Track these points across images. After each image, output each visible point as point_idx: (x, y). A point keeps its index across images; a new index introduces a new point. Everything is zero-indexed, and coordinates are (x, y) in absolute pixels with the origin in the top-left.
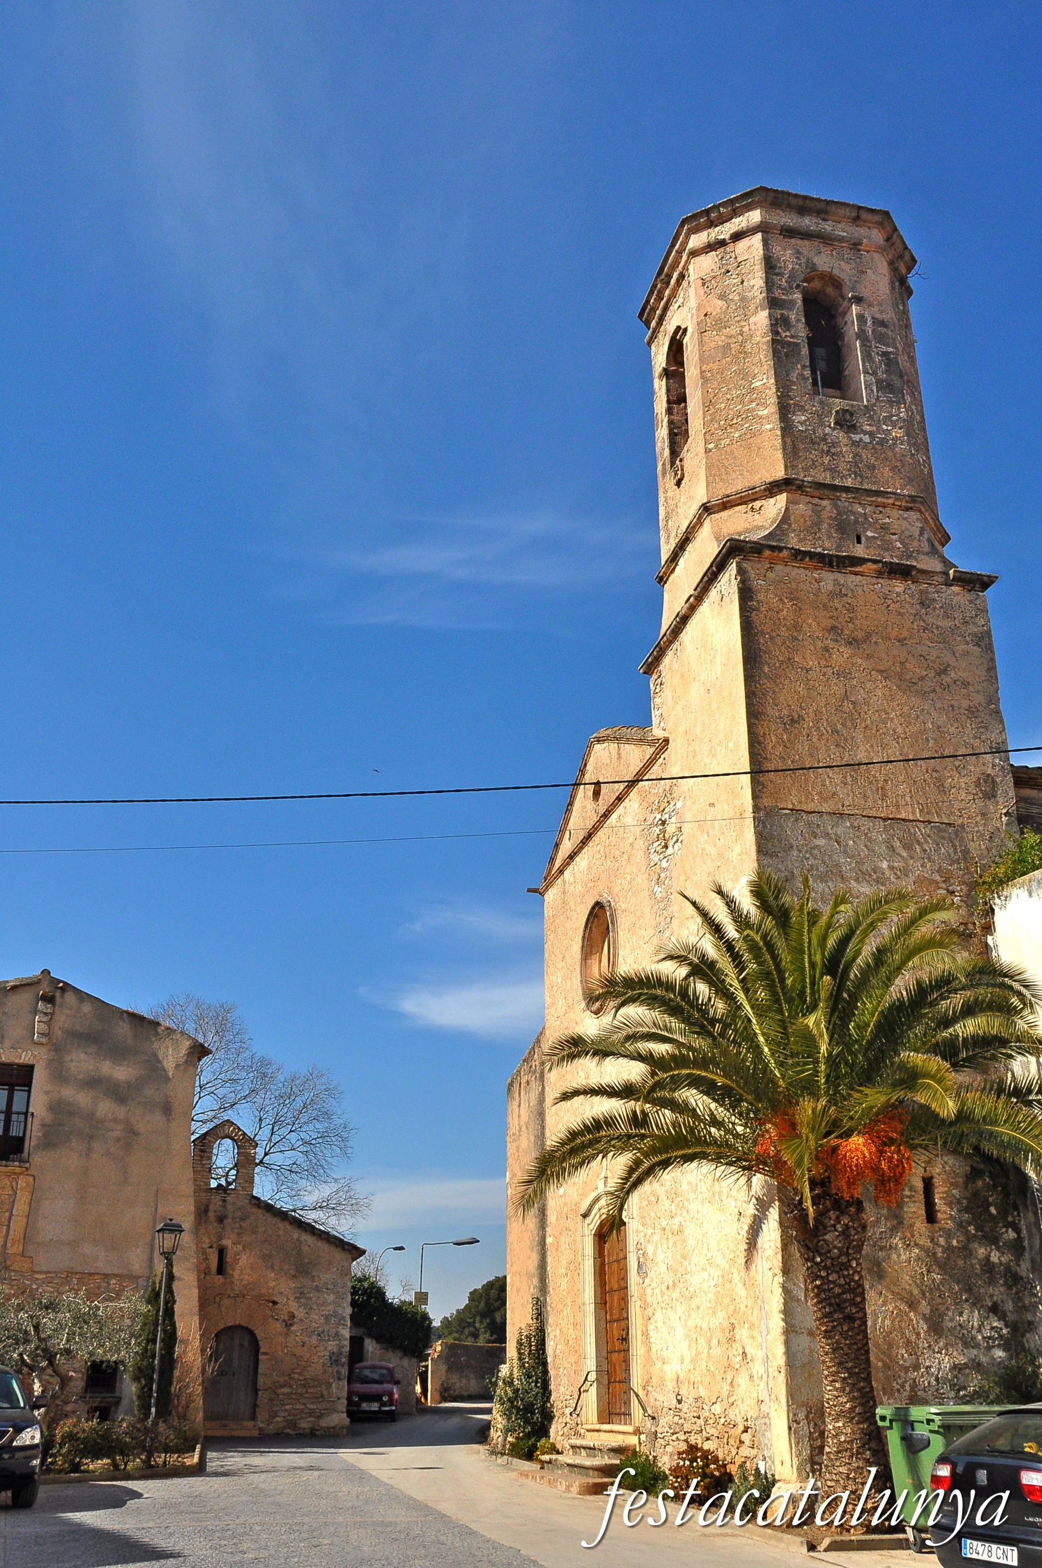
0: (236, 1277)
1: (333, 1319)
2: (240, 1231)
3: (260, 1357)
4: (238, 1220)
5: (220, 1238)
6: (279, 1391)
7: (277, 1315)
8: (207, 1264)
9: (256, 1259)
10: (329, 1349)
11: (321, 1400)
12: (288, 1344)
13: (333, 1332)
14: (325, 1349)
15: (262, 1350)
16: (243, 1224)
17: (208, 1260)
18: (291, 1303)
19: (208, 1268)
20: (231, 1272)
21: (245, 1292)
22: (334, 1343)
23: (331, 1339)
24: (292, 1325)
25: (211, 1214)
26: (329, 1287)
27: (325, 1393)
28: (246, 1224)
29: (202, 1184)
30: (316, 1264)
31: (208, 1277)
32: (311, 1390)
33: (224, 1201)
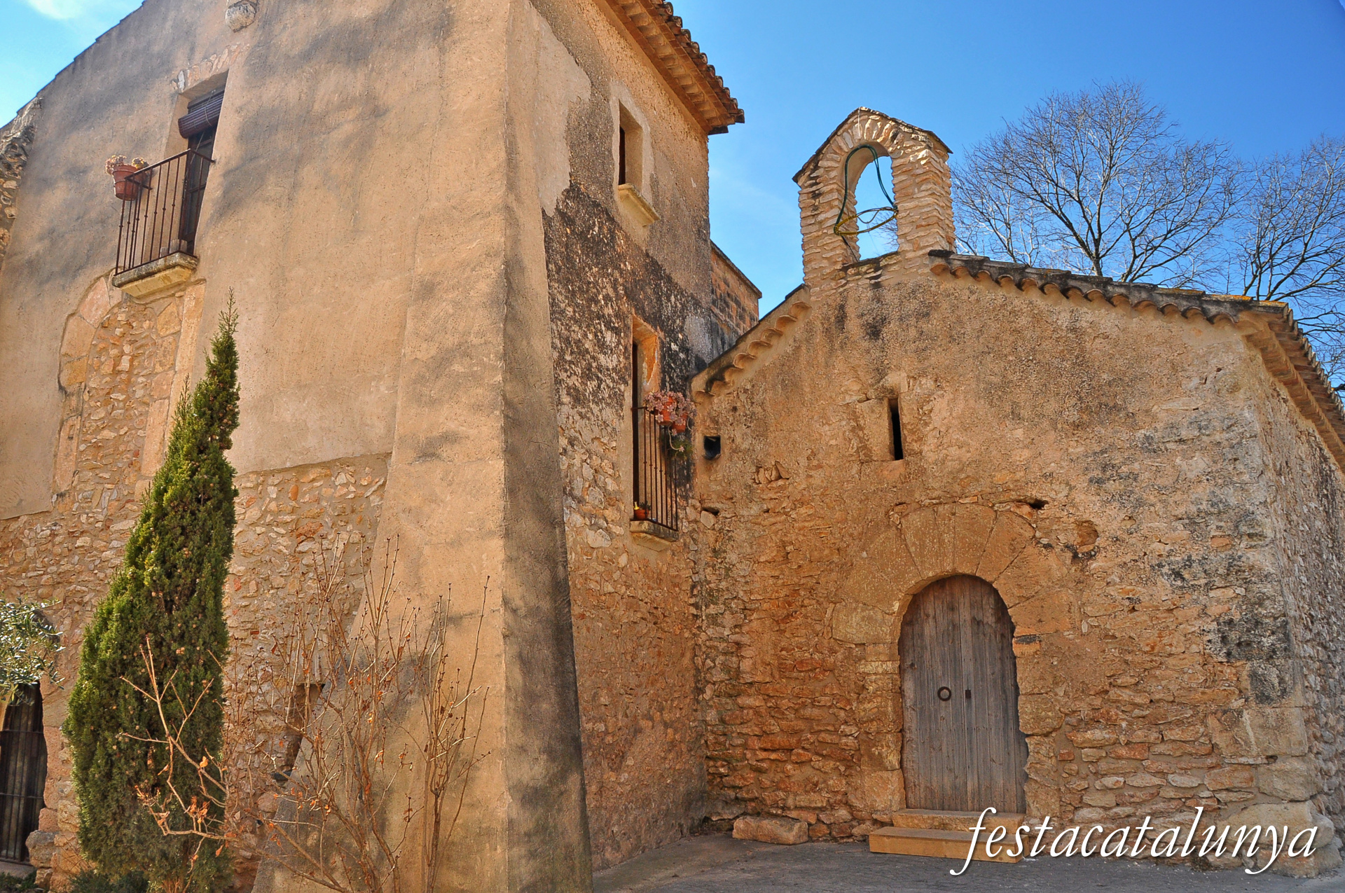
0: (931, 457)
1: (1213, 523)
2: (921, 345)
3: (1017, 649)
4: (913, 321)
5: (881, 373)
6: (1079, 738)
7: (1047, 535)
8: (861, 440)
9: (972, 402)
10: (1215, 610)
11: (1209, 761)
12: (1088, 609)
13: (1218, 562)
14: (1204, 612)
15: (1019, 631)
16: (926, 327)
17: (862, 429)
18: (1079, 497)
19: (864, 447)
20: (916, 446)
21: (957, 488)
22: (1230, 593)
23: (1218, 582)
24: (1090, 556)
25: (854, 326)
26: (1184, 434)
27: (1221, 740)
28: (933, 325)
29: (825, 263)
30: (1135, 379)
31: (867, 470)
32: (1175, 734)
33: (877, 286)
